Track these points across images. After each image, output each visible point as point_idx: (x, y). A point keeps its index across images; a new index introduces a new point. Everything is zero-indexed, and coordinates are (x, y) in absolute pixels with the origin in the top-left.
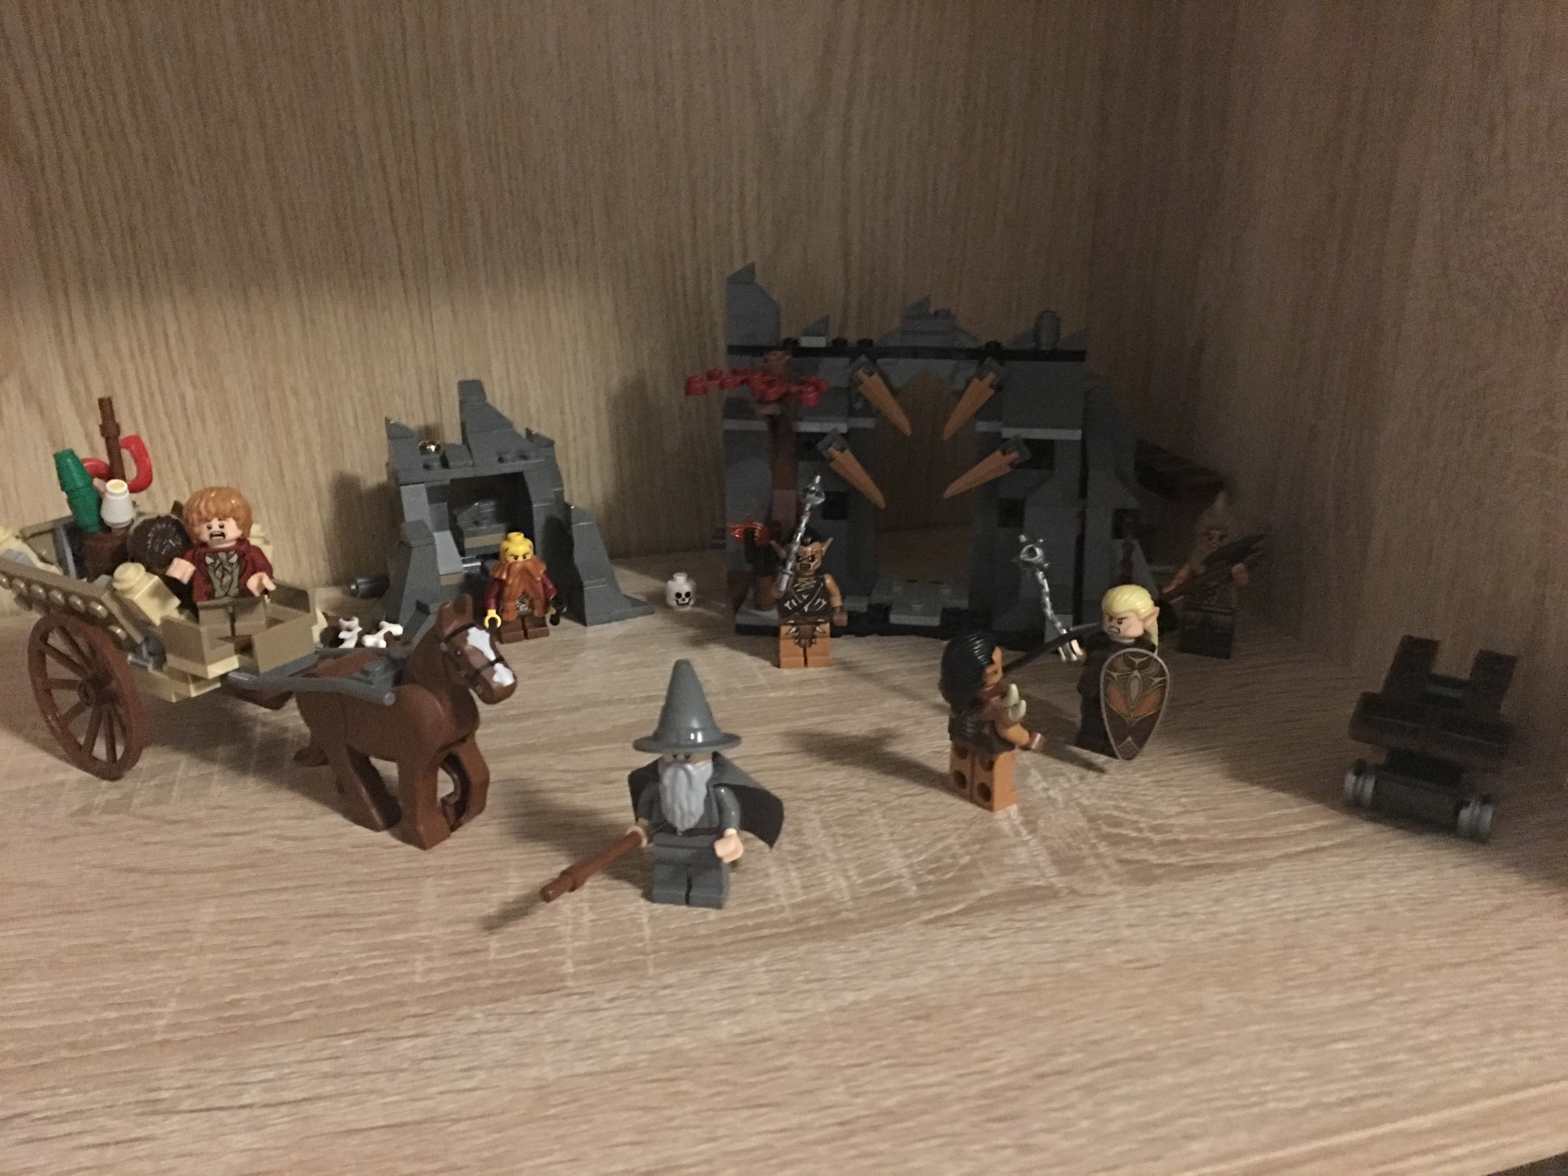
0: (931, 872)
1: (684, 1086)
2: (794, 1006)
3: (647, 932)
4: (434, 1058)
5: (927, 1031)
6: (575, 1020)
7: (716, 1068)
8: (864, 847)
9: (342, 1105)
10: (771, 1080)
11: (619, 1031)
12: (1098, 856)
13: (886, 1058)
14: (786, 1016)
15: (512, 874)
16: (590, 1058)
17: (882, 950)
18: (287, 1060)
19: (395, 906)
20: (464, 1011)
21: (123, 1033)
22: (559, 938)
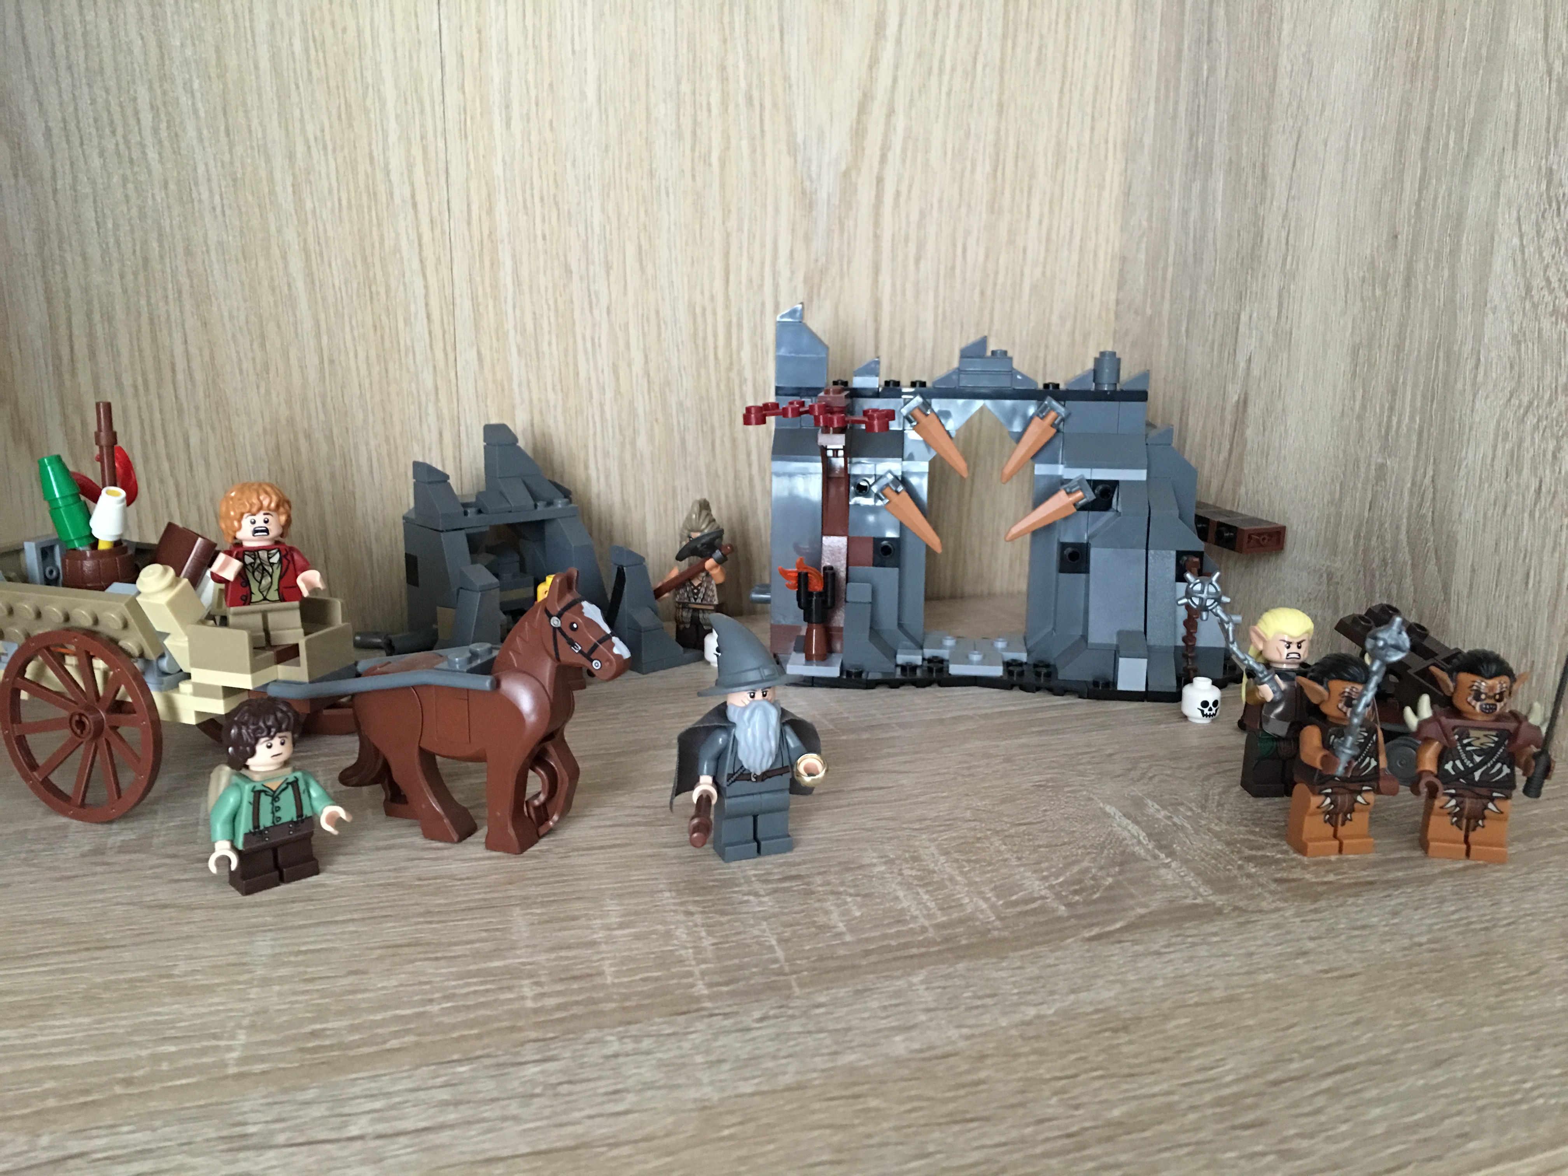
0: (1075, 892)
1: (873, 1103)
2: (972, 1022)
3: (780, 954)
4: (570, 1082)
5: (1130, 1042)
6: (723, 1040)
7: (904, 1084)
8: (992, 871)
9: (473, 1133)
10: (972, 1094)
11: (779, 1050)
12: (1249, 876)
13: (1095, 1070)
14: (965, 1031)
15: (608, 901)
16: (754, 1077)
17: (1050, 966)
18: (391, 1090)
19: (484, 934)
20: (592, 1034)
21: (185, 1068)
22: (681, 961)
